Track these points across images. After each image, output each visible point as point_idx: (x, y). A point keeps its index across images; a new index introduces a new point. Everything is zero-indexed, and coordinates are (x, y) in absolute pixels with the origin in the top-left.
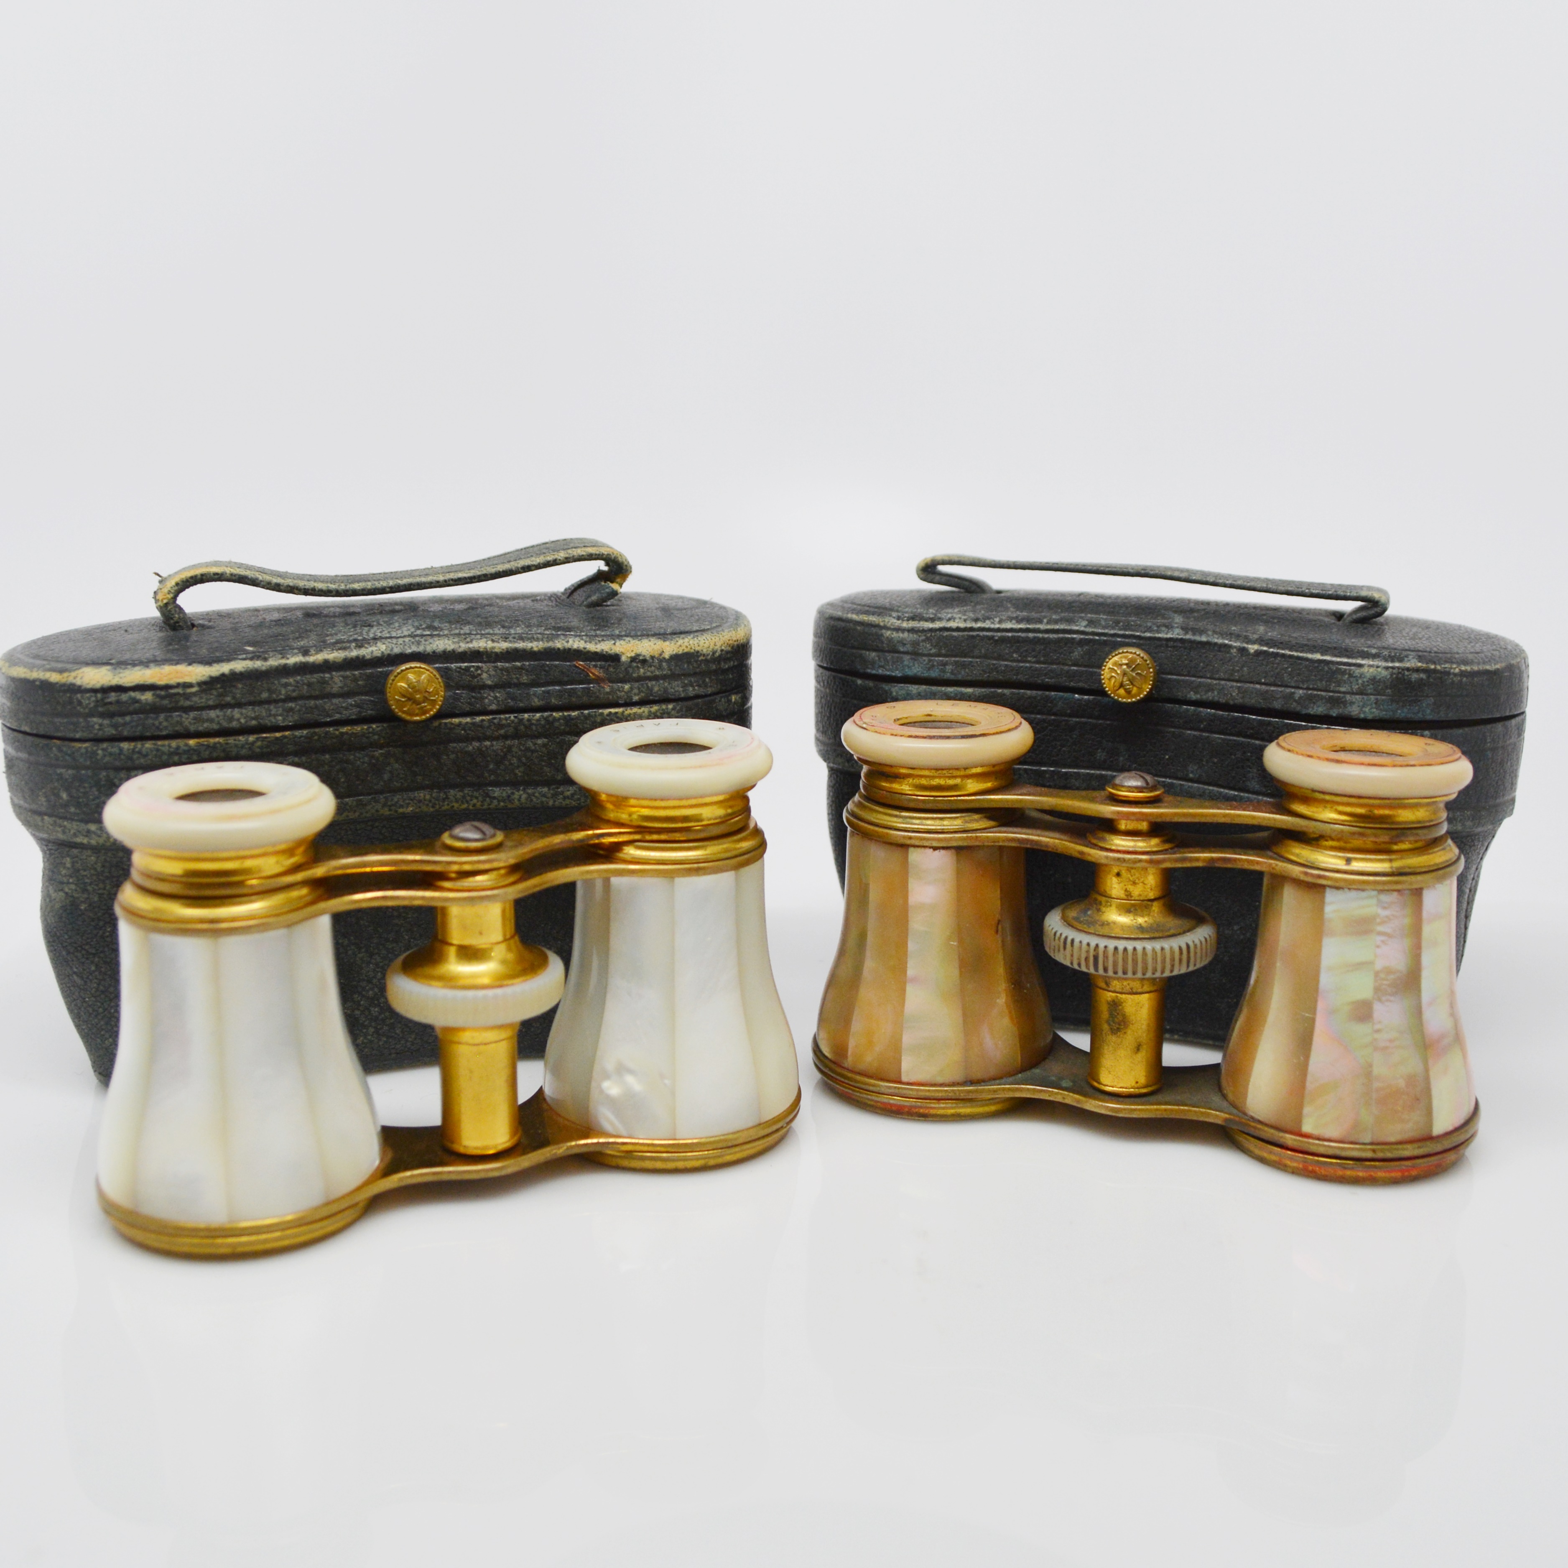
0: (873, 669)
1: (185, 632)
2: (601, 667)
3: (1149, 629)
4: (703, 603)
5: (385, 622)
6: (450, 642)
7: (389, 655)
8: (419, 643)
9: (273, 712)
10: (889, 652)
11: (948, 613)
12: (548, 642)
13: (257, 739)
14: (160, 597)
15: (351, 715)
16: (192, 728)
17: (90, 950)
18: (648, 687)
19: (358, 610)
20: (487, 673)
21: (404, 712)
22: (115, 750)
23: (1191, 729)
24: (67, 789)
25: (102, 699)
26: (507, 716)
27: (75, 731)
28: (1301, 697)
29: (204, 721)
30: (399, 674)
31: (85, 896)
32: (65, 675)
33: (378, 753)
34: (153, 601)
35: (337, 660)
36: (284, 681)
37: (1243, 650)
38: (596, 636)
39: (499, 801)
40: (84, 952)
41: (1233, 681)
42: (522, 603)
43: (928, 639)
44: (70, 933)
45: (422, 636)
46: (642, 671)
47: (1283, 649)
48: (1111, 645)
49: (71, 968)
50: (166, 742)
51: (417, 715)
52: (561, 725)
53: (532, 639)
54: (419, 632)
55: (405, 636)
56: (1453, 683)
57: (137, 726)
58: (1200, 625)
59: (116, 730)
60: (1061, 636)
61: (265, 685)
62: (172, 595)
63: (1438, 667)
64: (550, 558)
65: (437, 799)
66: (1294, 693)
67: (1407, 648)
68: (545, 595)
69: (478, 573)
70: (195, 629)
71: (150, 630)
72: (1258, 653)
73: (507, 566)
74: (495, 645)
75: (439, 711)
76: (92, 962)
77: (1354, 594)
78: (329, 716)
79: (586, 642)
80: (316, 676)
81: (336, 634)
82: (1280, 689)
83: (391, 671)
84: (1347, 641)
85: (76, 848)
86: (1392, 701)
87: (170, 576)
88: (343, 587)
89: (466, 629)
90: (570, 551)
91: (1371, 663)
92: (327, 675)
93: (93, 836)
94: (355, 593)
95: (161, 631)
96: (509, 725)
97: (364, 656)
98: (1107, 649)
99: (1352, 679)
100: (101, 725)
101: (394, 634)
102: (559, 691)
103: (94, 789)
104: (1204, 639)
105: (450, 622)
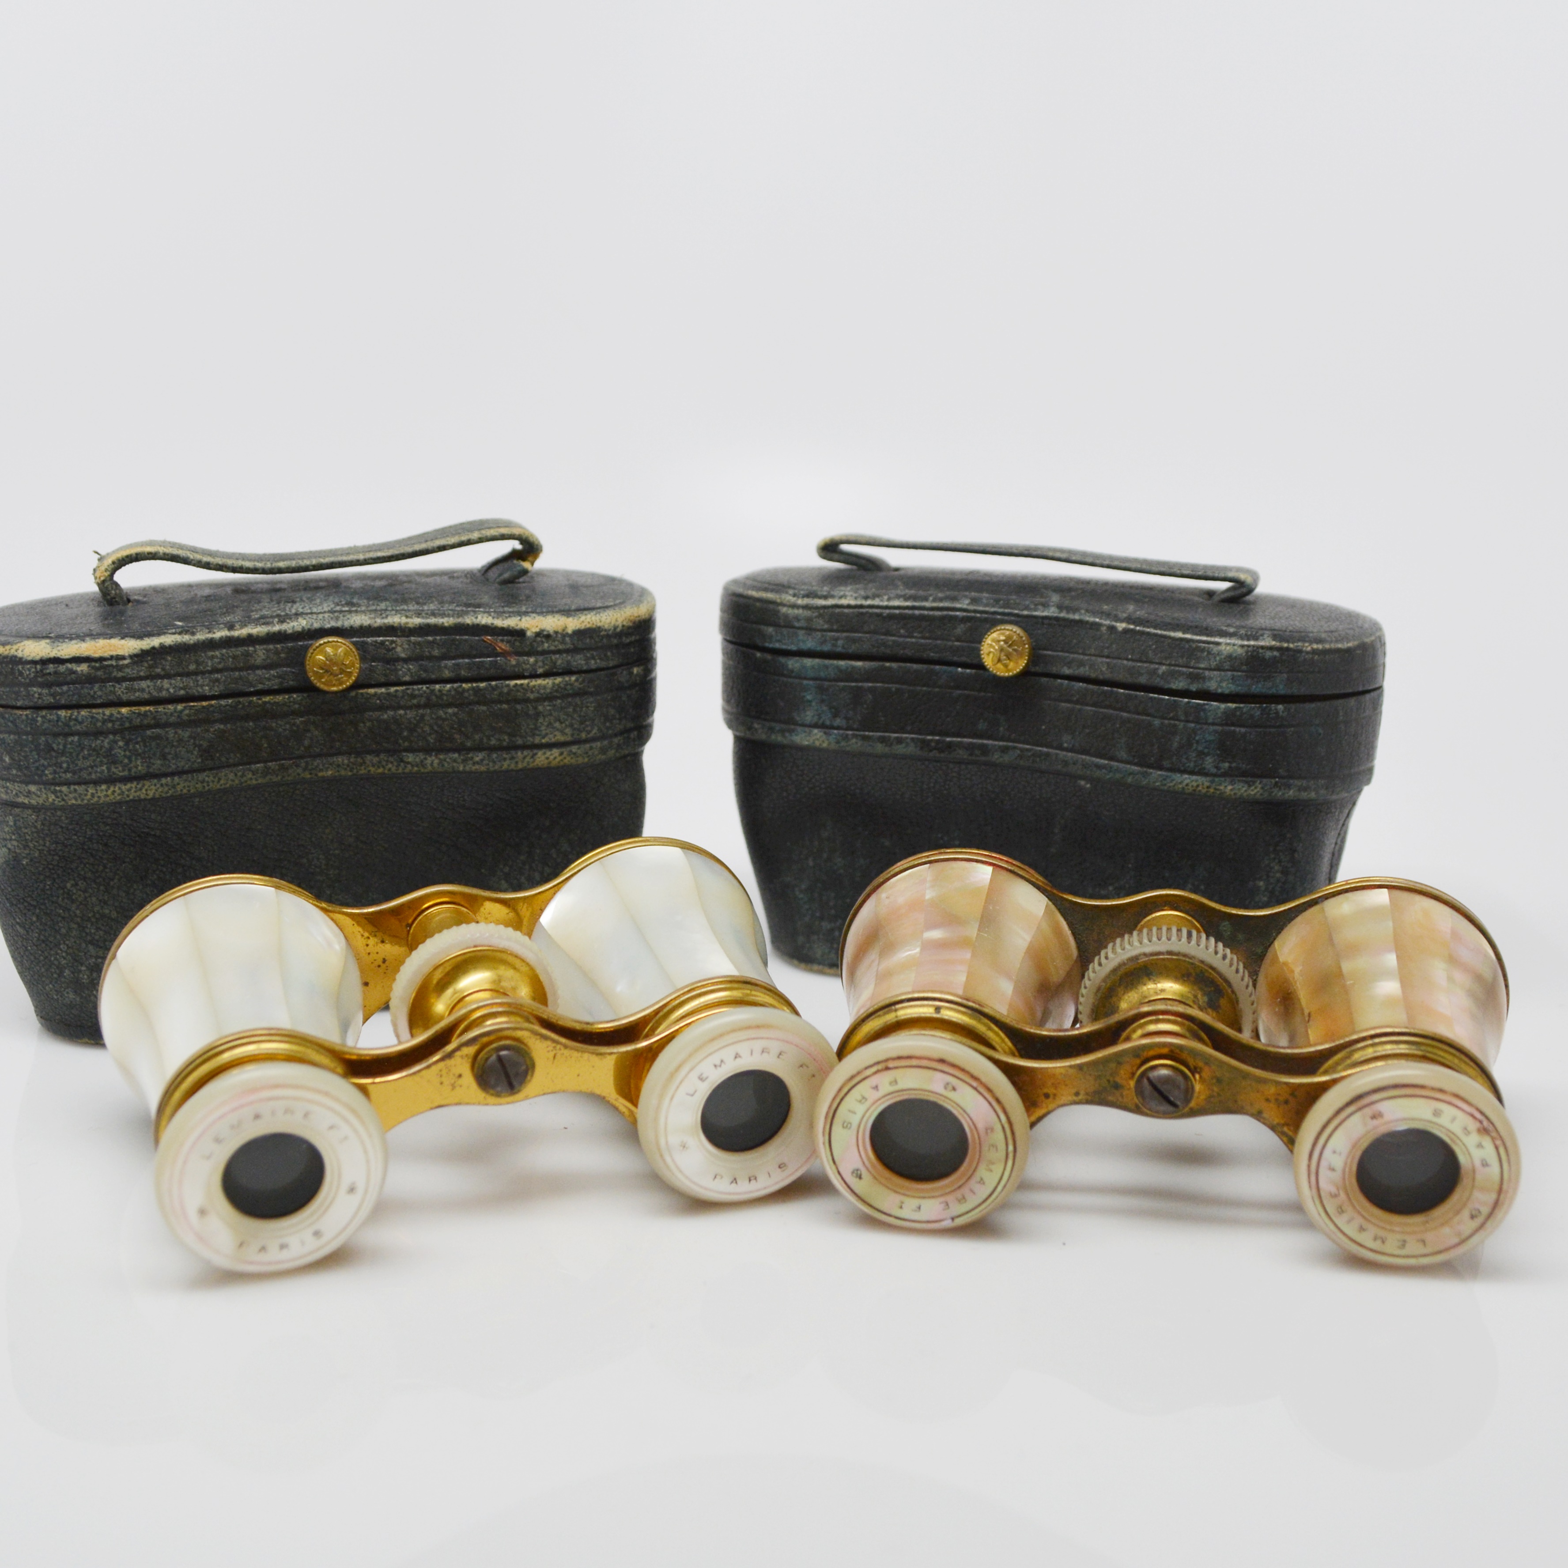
0: (770, 642)
1: (121, 607)
2: (508, 642)
3: (1027, 608)
4: (612, 580)
5: (308, 598)
6: (367, 618)
7: (309, 630)
8: (337, 619)
9: (200, 683)
10: (785, 626)
11: (841, 591)
12: (458, 617)
13: (185, 707)
14: (98, 574)
15: (273, 685)
16: (125, 698)
17: (32, 902)
18: (551, 660)
19: (283, 586)
20: (401, 647)
21: (323, 683)
22: (54, 717)
23: (1065, 701)
24: (9, 753)
25: (41, 671)
26: (420, 686)
27: (17, 699)
28: (1164, 673)
29: (135, 691)
30: (317, 647)
31: (27, 851)
32: (8, 647)
33: (299, 720)
34: (93, 577)
35: (260, 635)
36: (210, 654)
37: (1112, 629)
38: (504, 612)
39: (413, 766)
40: (26, 904)
41: (1103, 656)
42: (438, 579)
43: (820, 616)
44: (13, 886)
45: (341, 612)
46: (546, 645)
47: (1148, 627)
48: (991, 622)
49: (14, 919)
50: (100, 711)
51: (334, 685)
52: (470, 695)
53: (443, 615)
54: (338, 608)
55: (325, 612)
56: (1305, 660)
57: (74, 695)
58: (1076, 603)
59: (54, 698)
60: (945, 613)
61: (193, 658)
62: (108, 573)
63: (1291, 646)
64: (464, 538)
65: (354, 764)
66: (1158, 669)
67: (1264, 627)
68: (463, 571)
69: (396, 552)
70: (130, 604)
71: (89, 605)
72: (1126, 631)
73: (423, 546)
74: (409, 620)
75: (356, 682)
76: (33, 914)
77: (1222, 575)
78: (251, 685)
79: (493, 618)
80: (240, 649)
81: (261, 610)
82: (1145, 665)
83: (311, 645)
84: (1209, 620)
85: (18, 807)
86: (1247, 677)
87: (108, 554)
88: (269, 565)
89: (383, 605)
90: (484, 532)
91: (1228, 641)
92: (251, 649)
93: (34, 796)
94: (280, 571)
95: (99, 606)
96: (421, 696)
97: (285, 631)
98: (988, 626)
99: (1210, 656)
100: (40, 694)
101: (315, 610)
102: (469, 664)
103: (34, 753)
104: (1077, 617)
105: (368, 599)
